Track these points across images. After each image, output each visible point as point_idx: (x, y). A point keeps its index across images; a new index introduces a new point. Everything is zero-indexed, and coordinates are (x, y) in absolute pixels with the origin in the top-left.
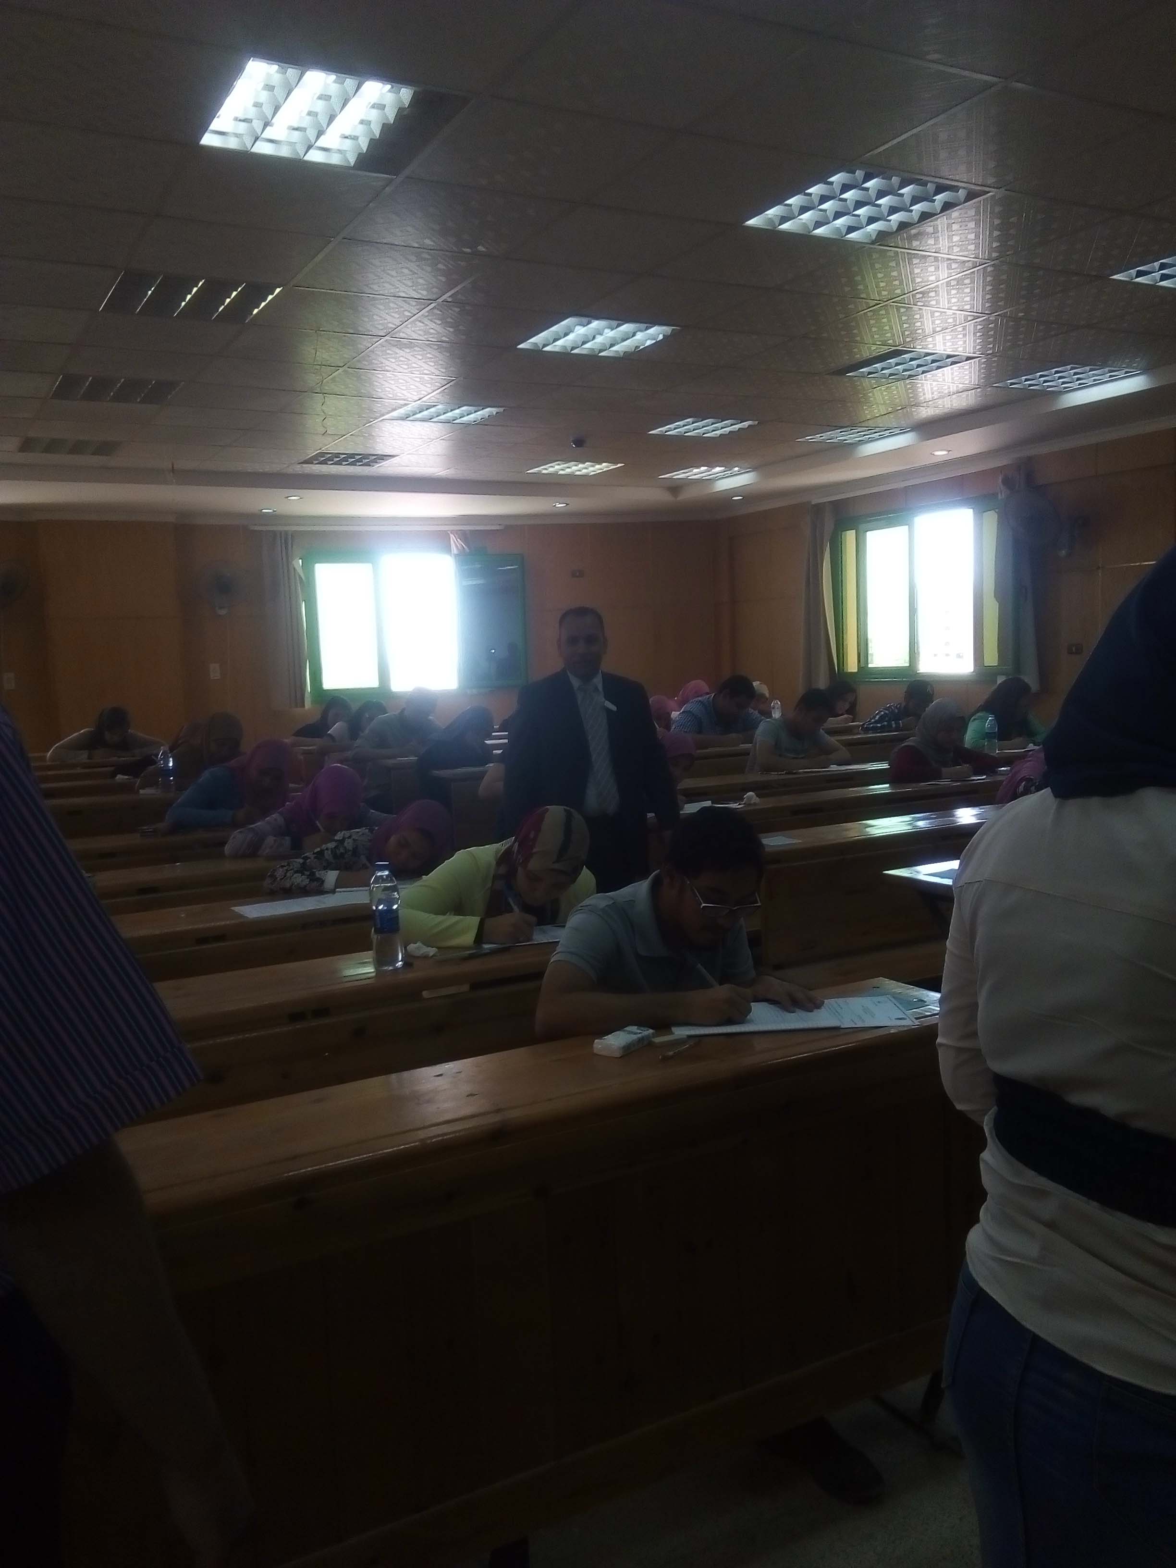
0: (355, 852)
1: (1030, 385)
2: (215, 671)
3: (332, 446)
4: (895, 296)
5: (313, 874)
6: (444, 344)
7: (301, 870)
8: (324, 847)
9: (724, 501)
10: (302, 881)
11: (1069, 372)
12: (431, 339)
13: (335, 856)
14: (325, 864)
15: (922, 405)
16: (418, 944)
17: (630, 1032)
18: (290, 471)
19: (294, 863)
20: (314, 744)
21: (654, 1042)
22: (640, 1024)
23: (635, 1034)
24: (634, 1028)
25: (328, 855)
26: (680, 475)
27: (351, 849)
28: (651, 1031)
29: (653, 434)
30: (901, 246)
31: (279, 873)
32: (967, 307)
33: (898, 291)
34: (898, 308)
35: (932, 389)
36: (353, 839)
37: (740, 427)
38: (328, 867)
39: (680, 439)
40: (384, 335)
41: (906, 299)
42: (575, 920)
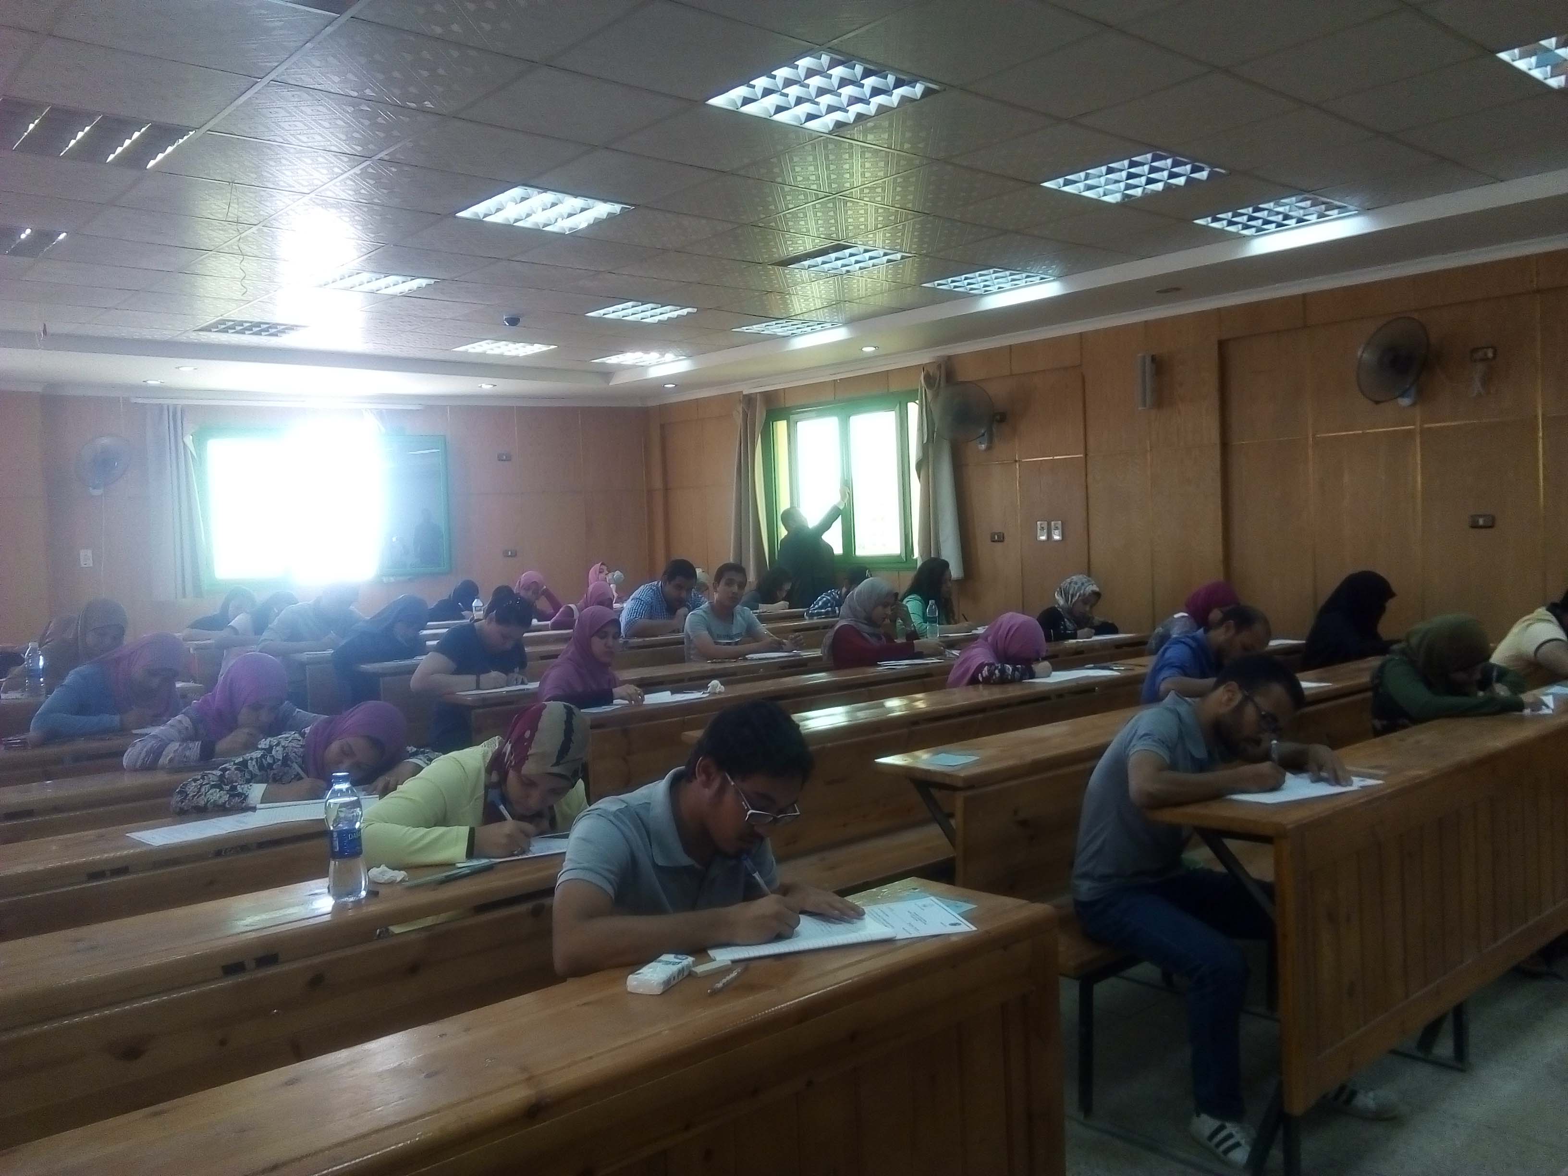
0: (286, 760)
1: (955, 287)
2: (86, 558)
3: (235, 313)
4: (844, 189)
5: (234, 788)
6: (376, 207)
7: (219, 786)
8: (248, 756)
9: (658, 385)
10: (220, 797)
11: (990, 275)
12: (361, 200)
13: (261, 767)
14: (247, 776)
15: (855, 301)
16: (381, 868)
17: (668, 963)
18: (183, 338)
19: (210, 776)
20: (213, 638)
21: (696, 973)
22: (679, 950)
23: (674, 964)
24: (670, 957)
25: (252, 766)
26: (613, 360)
27: (281, 758)
28: (690, 959)
29: (592, 317)
30: (856, 138)
31: (192, 789)
32: (910, 205)
33: (848, 185)
34: (846, 203)
35: (866, 286)
36: (283, 746)
37: (679, 314)
38: (252, 779)
39: (619, 324)
40: (309, 192)
41: (854, 193)
42: (581, 828)
